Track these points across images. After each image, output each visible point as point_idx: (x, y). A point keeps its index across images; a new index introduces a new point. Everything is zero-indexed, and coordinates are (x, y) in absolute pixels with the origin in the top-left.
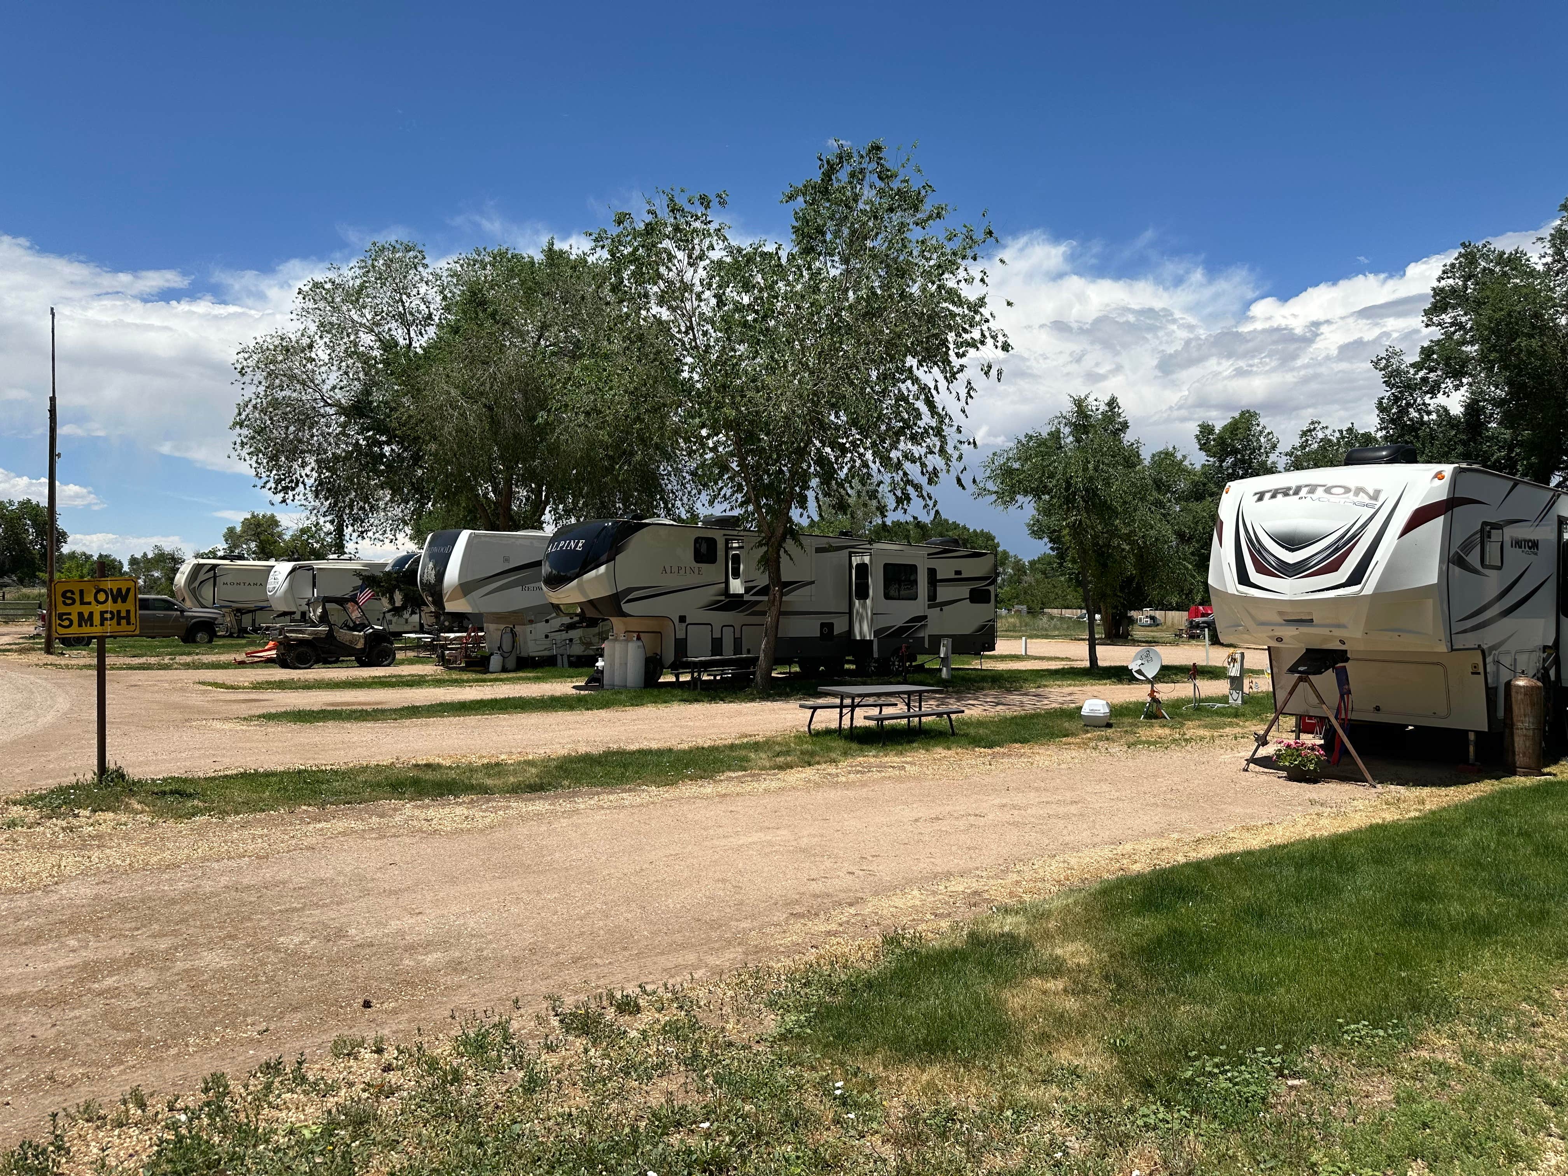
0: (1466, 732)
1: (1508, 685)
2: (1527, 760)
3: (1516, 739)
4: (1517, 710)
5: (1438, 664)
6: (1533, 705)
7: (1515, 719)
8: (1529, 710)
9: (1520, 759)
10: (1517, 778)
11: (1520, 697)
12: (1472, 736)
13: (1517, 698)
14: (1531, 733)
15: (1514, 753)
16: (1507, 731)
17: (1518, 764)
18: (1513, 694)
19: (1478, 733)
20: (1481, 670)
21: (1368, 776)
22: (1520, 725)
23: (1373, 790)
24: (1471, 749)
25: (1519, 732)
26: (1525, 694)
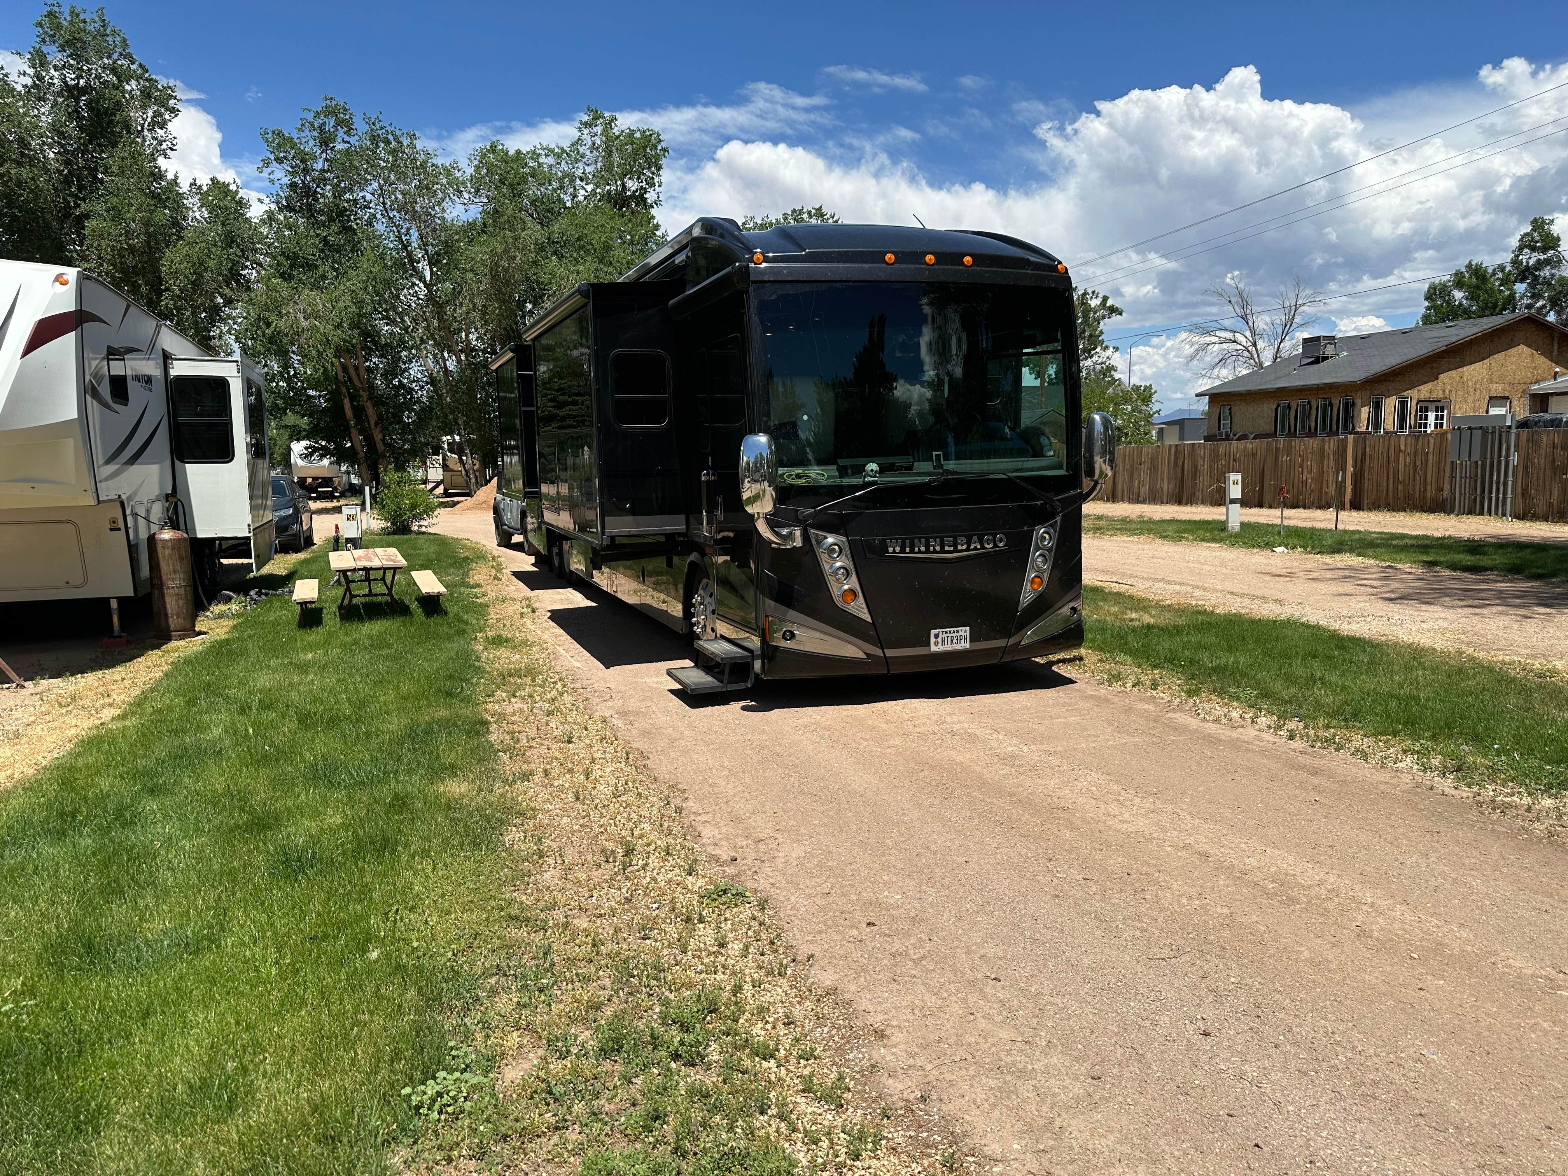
0: (107, 600)
1: (152, 539)
2: (181, 621)
3: (168, 600)
4: (165, 567)
5: (67, 522)
6: (181, 559)
7: (164, 577)
8: (178, 567)
9: (174, 622)
10: (173, 644)
11: (167, 552)
12: (114, 604)
13: (163, 554)
14: (182, 591)
15: (166, 615)
16: (156, 592)
17: (172, 627)
18: (159, 549)
19: (121, 600)
20: (121, 525)
21: (12, 675)
22: (170, 584)
23: (23, 692)
24: (115, 618)
25: (171, 591)
26: (173, 549)
